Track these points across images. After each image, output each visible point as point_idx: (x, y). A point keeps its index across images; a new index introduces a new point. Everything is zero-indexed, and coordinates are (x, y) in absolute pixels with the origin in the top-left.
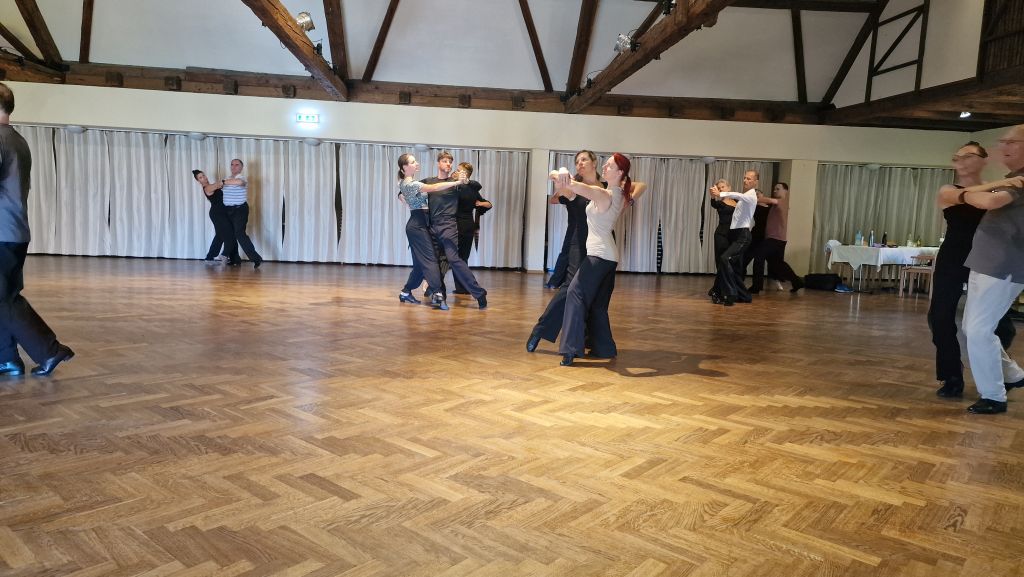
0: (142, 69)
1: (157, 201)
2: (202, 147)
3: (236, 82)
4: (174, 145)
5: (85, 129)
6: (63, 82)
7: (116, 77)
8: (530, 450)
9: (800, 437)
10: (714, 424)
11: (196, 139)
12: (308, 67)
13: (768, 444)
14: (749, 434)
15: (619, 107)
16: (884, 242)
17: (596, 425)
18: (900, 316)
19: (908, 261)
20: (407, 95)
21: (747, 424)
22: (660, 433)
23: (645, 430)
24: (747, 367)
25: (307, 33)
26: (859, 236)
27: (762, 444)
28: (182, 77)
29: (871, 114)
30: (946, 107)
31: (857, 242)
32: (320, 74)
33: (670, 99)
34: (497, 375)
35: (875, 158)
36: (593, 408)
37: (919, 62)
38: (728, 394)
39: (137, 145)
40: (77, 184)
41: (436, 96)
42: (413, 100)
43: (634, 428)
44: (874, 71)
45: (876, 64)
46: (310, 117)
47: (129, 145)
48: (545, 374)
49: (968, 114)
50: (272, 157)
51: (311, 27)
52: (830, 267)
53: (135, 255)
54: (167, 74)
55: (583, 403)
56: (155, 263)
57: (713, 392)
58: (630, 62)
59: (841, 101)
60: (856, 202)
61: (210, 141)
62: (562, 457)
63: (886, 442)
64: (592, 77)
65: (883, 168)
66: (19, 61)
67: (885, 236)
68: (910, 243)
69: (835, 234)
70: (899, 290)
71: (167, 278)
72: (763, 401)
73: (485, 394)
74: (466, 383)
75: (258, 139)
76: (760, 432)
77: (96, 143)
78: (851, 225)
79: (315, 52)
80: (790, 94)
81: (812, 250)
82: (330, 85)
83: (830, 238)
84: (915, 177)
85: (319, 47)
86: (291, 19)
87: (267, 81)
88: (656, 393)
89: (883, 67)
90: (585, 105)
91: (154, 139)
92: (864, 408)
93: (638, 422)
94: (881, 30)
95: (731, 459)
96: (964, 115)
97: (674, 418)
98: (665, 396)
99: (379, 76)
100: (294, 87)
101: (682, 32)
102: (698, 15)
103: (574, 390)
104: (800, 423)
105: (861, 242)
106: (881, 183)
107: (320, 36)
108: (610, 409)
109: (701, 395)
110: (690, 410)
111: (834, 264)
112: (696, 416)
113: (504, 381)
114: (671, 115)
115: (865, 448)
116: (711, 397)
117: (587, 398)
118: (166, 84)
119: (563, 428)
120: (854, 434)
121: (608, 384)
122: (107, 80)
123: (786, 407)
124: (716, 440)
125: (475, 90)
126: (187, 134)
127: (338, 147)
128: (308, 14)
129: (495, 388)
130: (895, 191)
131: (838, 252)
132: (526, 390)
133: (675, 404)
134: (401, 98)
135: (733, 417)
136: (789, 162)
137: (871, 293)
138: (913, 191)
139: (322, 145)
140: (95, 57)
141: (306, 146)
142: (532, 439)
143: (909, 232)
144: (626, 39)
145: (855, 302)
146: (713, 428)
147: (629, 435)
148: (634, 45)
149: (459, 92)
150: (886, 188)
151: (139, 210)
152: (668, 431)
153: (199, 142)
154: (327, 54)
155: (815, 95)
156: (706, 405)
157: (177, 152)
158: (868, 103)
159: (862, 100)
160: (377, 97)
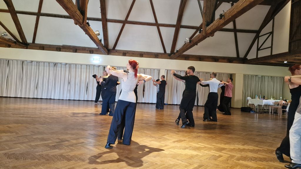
0: (50, 45)
1: (51, 82)
2: (65, 67)
3: (76, 49)
4: (57, 66)
5: (32, 62)
6: (27, 48)
7: (42, 47)
8: (162, 161)
9: (245, 158)
10: (217, 154)
11: (63, 65)
12: (97, 45)
13: (235, 161)
14: (228, 157)
15: (185, 58)
16: (264, 98)
17: (182, 153)
18: (270, 120)
19: (272, 104)
20: (125, 53)
21: (228, 154)
22: (202, 156)
23: (197, 155)
24: (226, 135)
25: (98, 36)
26: (256, 96)
27: (233, 161)
28: (61, 48)
29: (258, 61)
30: (280, 60)
31: (256, 98)
32: (100, 47)
33: (200, 56)
34: (151, 137)
35: (260, 74)
36: (180, 148)
37: (271, 47)
38: (221, 144)
39: (47, 66)
40: (28, 77)
41: (133, 54)
42: (127, 55)
43: (193, 155)
44: (258, 49)
45: (259, 47)
46: (97, 59)
47: (44, 66)
48: (165, 137)
49: (286, 62)
50: (85, 70)
51: (99, 34)
52: (248, 105)
53: (43, 98)
54: (57, 47)
55: (177, 146)
56: (49, 100)
57: (217, 143)
58: (189, 46)
59: (249, 57)
60: (255, 86)
61: (67, 66)
62: (172, 164)
63: (271, 161)
64: (178, 49)
65: (262, 76)
66: (15, 42)
67: (264, 96)
68: (271, 98)
69: (249, 95)
70: (269, 112)
71: (52, 105)
72: (232, 147)
73: (148, 143)
74: (141, 139)
75: (81, 65)
76: (232, 157)
77: (35, 66)
78: (254, 93)
79: (100, 41)
80: (234, 55)
81: (242, 100)
82: (103, 50)
83: (248, 96)
84: (272, 79)
85: (101, 40)
86: (94, 32)
87: (85, 49)
88: (199, 144)
89: (261, 49)
90: (176, 57)
91: (51, 65)
92: (263, 150)
93: (194, 153)
94: (260, 38)
95: (224, 166)
96: (285, 62)
97: (205, 152)
98: (202, 144)
99: (117, 48)
100: (93, 50)
101: (204, 38)
102: (209, 33)
103: (174, 142)
104: (244, 154)
105: (257, 98)
106: (262, 81)
107: (101, 37)
108: (186, 148)
109: (213, 144)
110: (210, 149)
111: (249, 104)
112: (212, 151)
113: (153, 139)
114: (200, 60)
115: (264, 163)
116: (216, 145)
117: (178, 145)
118: (56, 49)
119: (172, 154)
120: (261, 158)
121: (185, 140)
123: (239, 149)
124: (219, 159)
125: (144, 52)
126: (61, 63)
127: (104, 67)
128: (98, 31)
129: (150, 141)
130: (266, 83)
131: (251, 101)
132: (160, 142)
133: (205, 147)
134: (123, 54)
135: (223, 152)
136: (235, 74)
137: (261, 113)
138: (272, 83)
139: (100, 67)
140: (37, 42)
141: (95, 67)
142: (162, 158)
143: (271, 95)
144: (188, 40)
145: (256, 116)
146: (217, 155)
147: (192, 157)
148: (190, 41)
149: (140, 53)
150: (263, 83)
151: (45, 85)
152: (204, 156)
153: (64, 66)
154: (103, 42)
155: (242, 55)
156: (215, 147)
157: (58, 68)
158: (257, 58)
159: (255, 57)
160: (116, 54)
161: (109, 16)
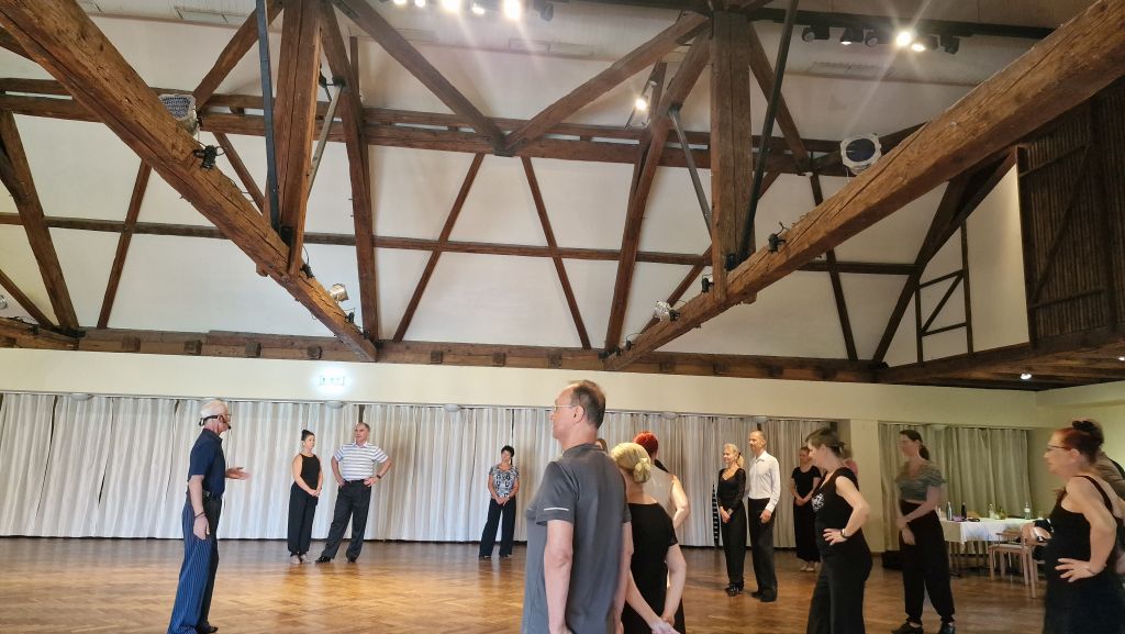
0: (163, 333)
1: (157, 472)
3: (260, 345)
4: (185, 409)
5: (90, 396)
6: (76, 348)
7: (134, 342)
12: (338, 335)
15: (661, 365)
16: (964, 515)
20: (439, 354)
25: (340, 304)
28: (203, 341)
29: (924, 373)
30: (1005, 370)
32: (347, 339)
33: (714, 356)
35: (939, 418)
37: (968, 324)
39: (145, 412)
40: (71, 457)
41: (470, 354)
42: (446, 359)
44: (922, 332)
45: (923, 325)
46: (336, 380)
47: (135, 412)
49: (1029, 376)
50: (289, 421)
51: (345, 298)
54: (188, 338)
58: (671, 329)
59: (894, 358)
64: (631, 339)
65: (948, 428)
67: (963, 507)
68: (992, 514)
70: (989, 569)
77: (99, 411)
79: (347, 321)
80: (838, 352)
82: (358, 347)
84: (985, 438)
85: (352, 316)
86: (323, 291)
87: (293, 343)
89: (930, 329)
90: (625, 364)
91: (164, 406)
94: (924, 292)
96: (1025, 377)
99: (410, 336)
100: (319, 347)
101: (722, 306)
102: (736, 294)
106: (948, 447)
114: (715, 373)
118: (185, 349)
122: (123, 346)
125: (511, 348)
127: (362, 408)
128: (343, 286)
130: (966, 454)
134: (432, 358)
136: (847, 422)
138: (986, 453)
139: (345, 407)
141: (327, 409)
143: (989, 502)
144: (664, 306)
149: (494, 350)
150: (956, 451)
151: (135, 483)
154: (358, 321)
155: (865, 352)
157: (186, 419)
158: (921, 363)
159: (914, 360)
160: (407, 357)
161: (383, 228)
